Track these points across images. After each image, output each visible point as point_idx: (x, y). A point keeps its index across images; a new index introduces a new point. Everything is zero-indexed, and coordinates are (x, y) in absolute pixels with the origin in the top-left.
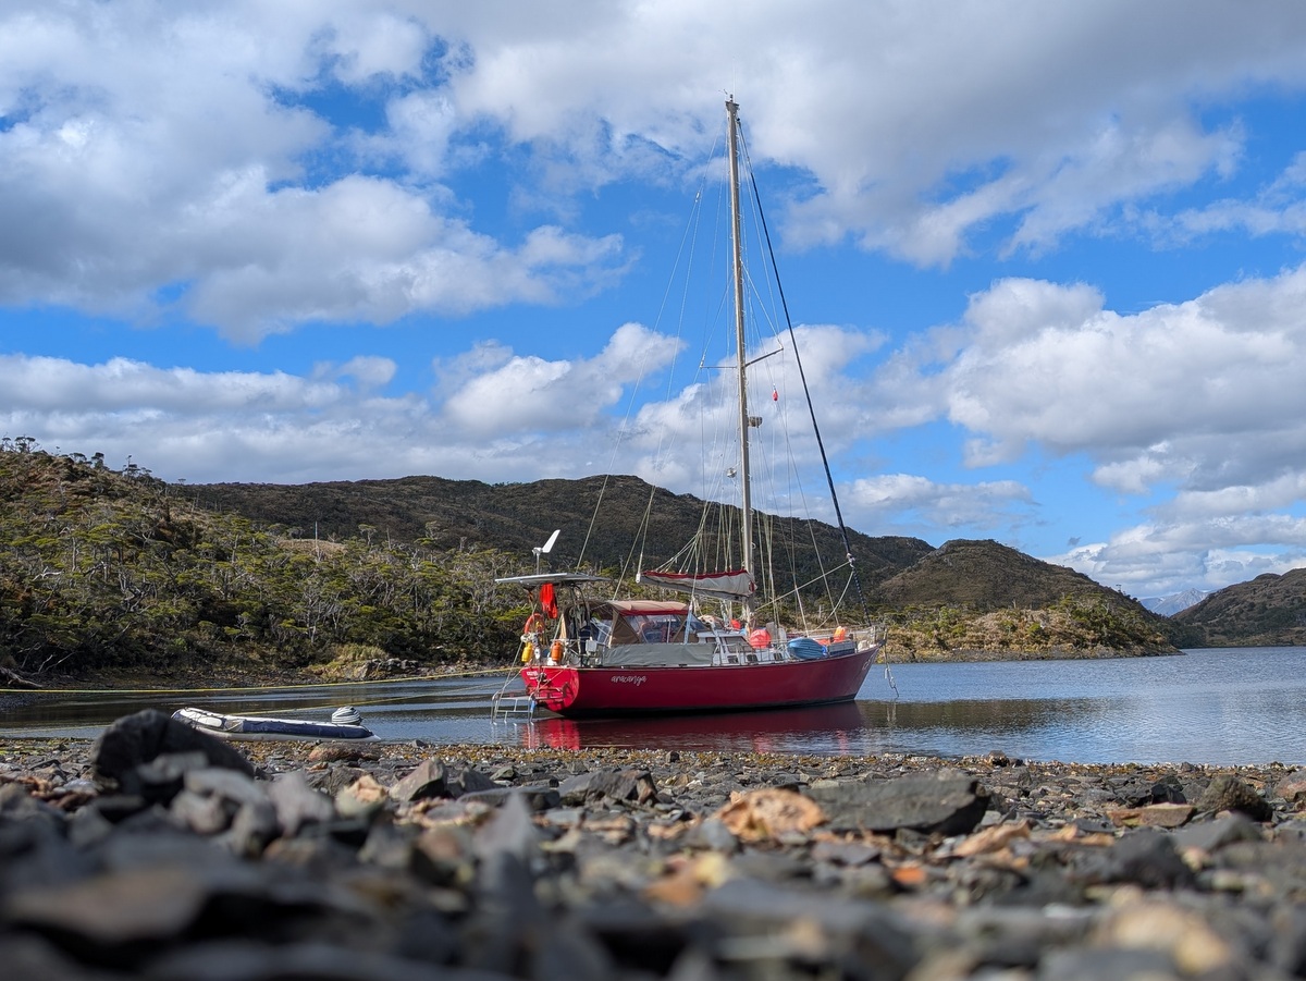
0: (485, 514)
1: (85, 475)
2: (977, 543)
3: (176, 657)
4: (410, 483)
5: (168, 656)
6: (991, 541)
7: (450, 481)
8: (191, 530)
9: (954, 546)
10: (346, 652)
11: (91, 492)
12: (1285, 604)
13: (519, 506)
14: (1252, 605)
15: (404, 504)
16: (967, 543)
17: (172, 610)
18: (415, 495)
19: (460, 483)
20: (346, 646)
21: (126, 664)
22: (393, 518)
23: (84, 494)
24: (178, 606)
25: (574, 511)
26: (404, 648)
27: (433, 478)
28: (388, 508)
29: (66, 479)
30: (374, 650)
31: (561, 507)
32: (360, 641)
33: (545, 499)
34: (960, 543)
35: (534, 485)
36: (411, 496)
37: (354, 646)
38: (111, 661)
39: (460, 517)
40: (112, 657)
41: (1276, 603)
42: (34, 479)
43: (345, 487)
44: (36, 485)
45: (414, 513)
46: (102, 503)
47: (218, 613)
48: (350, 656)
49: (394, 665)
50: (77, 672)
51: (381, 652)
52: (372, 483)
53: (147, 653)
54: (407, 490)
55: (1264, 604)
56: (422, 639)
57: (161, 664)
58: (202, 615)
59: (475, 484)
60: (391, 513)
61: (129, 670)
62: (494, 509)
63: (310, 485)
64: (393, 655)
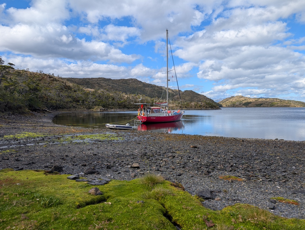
0: (112, 84)
1: (52, 77)
2: (189, 91)
3: (70, 107)
4: (100, 79)
5: (69, 107)
6: (191, 90)
7: (106, 79)
8: (70, 87)
9: (186, 91)
10: (96, 107)
11: (53, 80)
12: (235, 101)
13: (117, 83)
14: (230, 101)
15: (99, 82)
16: (188, 91)
17: (69, 100)
19: (107, 79)
20: (96, 106)
21: (63, 108)
22: (97, 84)
23: (52, 81)
25: (126, 84)
26: (105, 107)
27: (103, 78)
28: (96, 83)
29: (49, 78)
30: (101, 107)
31: (124, 83)
32: (98, 105)
33: (122, 82)
34: (187, 91)
35: (120, 80)
37: (97, 106)
38: (61, 108)
39: (108, 84)
40: (61, 107)
41: (234, 101)
42: (44, 78)
43: (89, 79)
44: (44, 79)
45: (100, 84)
46: (55, 82)
47: (76, 100)
48: (97, 108)
49: (104, 109)
50: (56, 109)
51: (102, 107)
52: (93, 78)
53: (66, 107)
54: (99, 80)
55: (232, 101)
56: (107, 105)
57: (68, 108)
58: (74, 101)
59: (110, 79)
60: (97, 83)
61: (64, 109)
62: (113, 83)
63: (83, 78)
64: (104, 108)
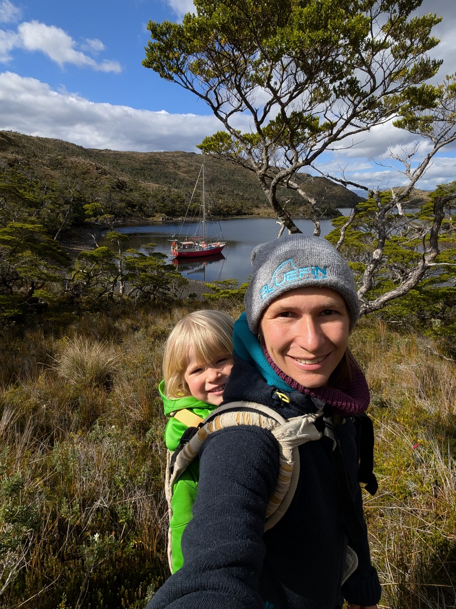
18: (178, 157)
20: (158, 213)
24: (123, 205)
26: (169, 214)
32: (161, 212)
36: (177, 157)
47: (131, 205)
48: (159, 216)
49: (168, 218)
51: (165, 215)
56: (173, 211)
58: (129, 206)
